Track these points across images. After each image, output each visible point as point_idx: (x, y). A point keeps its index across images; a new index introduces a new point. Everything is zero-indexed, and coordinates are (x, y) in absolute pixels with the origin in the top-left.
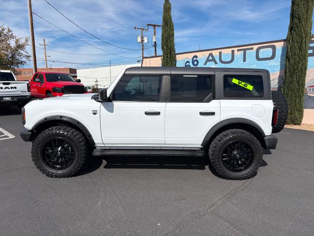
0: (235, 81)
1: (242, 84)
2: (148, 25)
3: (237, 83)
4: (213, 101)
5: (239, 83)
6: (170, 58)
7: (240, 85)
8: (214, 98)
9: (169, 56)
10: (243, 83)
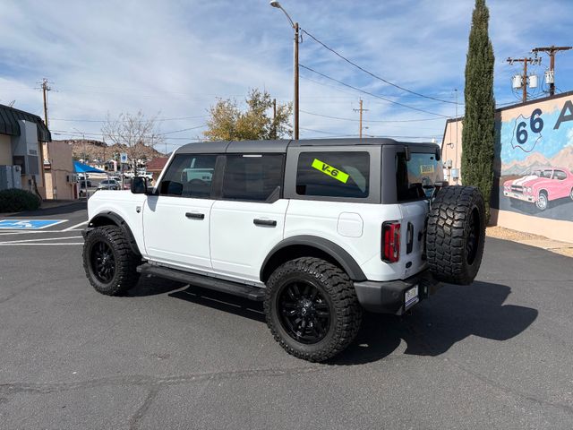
0: (318, 164)
1: (329, 171)
2: (537, 50)
3: (320, 169)
4: (281, 201)
5: (323, 169)
6: (480, 118)
7: (326, 172)
8: (282, 197)
9: (476, 115)
10: (331, 169)
